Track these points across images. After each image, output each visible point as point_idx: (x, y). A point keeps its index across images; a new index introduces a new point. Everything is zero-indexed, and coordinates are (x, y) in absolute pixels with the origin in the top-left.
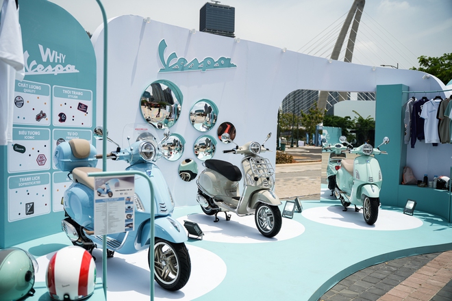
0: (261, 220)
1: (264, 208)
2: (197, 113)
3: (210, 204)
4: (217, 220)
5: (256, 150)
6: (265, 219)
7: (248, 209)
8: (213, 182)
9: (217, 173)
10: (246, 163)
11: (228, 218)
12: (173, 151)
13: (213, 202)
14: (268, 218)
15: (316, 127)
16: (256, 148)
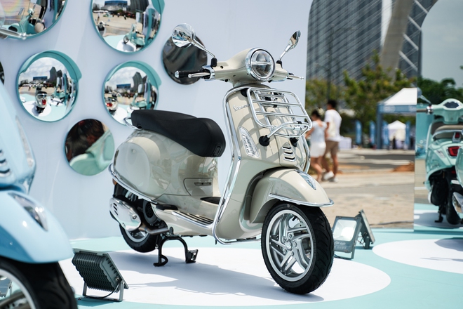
0: (279, 248)
1: (286, 217)
2: (111, 8)
3: (143, 221)
4: (162, 262)
5: (263, 70)
6: (288, 245)
7: (243, 224)
8: (151, 163)
9: (162, 139)
10: (238, 101)
11: (190, 257)
12: (48, 99)
13: (151, 213)
14: (298, 240)
15: (377, 108)
16: (261, 63)
